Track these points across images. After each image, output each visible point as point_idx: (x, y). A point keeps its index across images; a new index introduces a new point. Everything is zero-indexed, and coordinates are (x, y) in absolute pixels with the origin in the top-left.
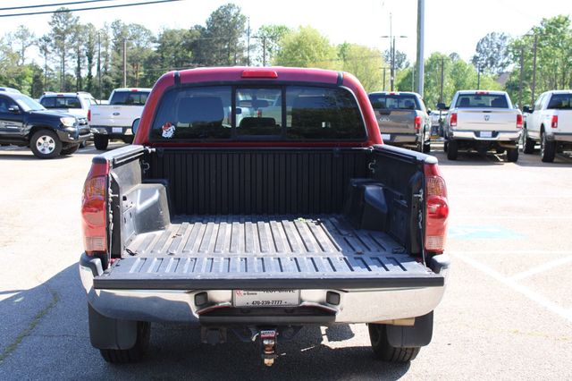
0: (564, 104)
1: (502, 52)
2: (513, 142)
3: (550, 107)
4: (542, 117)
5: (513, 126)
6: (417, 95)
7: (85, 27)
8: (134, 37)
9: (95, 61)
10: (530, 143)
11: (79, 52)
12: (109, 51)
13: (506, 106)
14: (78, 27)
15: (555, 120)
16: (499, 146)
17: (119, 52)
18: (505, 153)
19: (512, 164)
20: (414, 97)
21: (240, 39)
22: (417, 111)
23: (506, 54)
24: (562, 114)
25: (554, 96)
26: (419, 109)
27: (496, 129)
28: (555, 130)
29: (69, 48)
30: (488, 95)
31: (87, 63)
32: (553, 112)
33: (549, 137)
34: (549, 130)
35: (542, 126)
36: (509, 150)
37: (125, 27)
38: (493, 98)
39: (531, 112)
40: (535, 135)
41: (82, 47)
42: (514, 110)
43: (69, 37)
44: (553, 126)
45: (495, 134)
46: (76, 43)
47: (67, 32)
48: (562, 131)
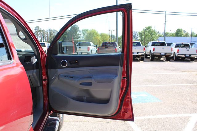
0: (156, 44)
1: (136, 35)
2: (142, 55)
3: (152, 45)
4: (150, 48)
5: (143, 51)
6: (116, 42)
7: (42, 30)
8: (54, 33)
9: (45, 38)
10: (147, 55)
11: (41, 36)
12: (48, 36)
13: (140, 45)
14: (41, 30)
15: (154, 49)
16: (138, 56)
17: (50, 36)
18: (140, 58)
19: (142, 61)
20: (115, 43)
21: (78, 32)
22: (116, 47)
23: (137, 36)
24: (156, 47)
25: (153, 43)
26: (117, 46)
27: (138, 52)
28: (154, 52)
29: (39, 35)
30: (135, 42)
31: (43, 38)
32: (153, 47)
33: (153, 54)
34: (152, 52)
35: (150, 51)
36: (141, 57)
37: (52, 30)
38: (137, 43)
39: (147, 47)
40: (148, 53)
41: (42, 35)
42: (142, 46)
43: (39, 33)
44: (153, 50)
45: (138, 53)
46: (40, 34)
47: (39, 31)
48: (156, 52)
